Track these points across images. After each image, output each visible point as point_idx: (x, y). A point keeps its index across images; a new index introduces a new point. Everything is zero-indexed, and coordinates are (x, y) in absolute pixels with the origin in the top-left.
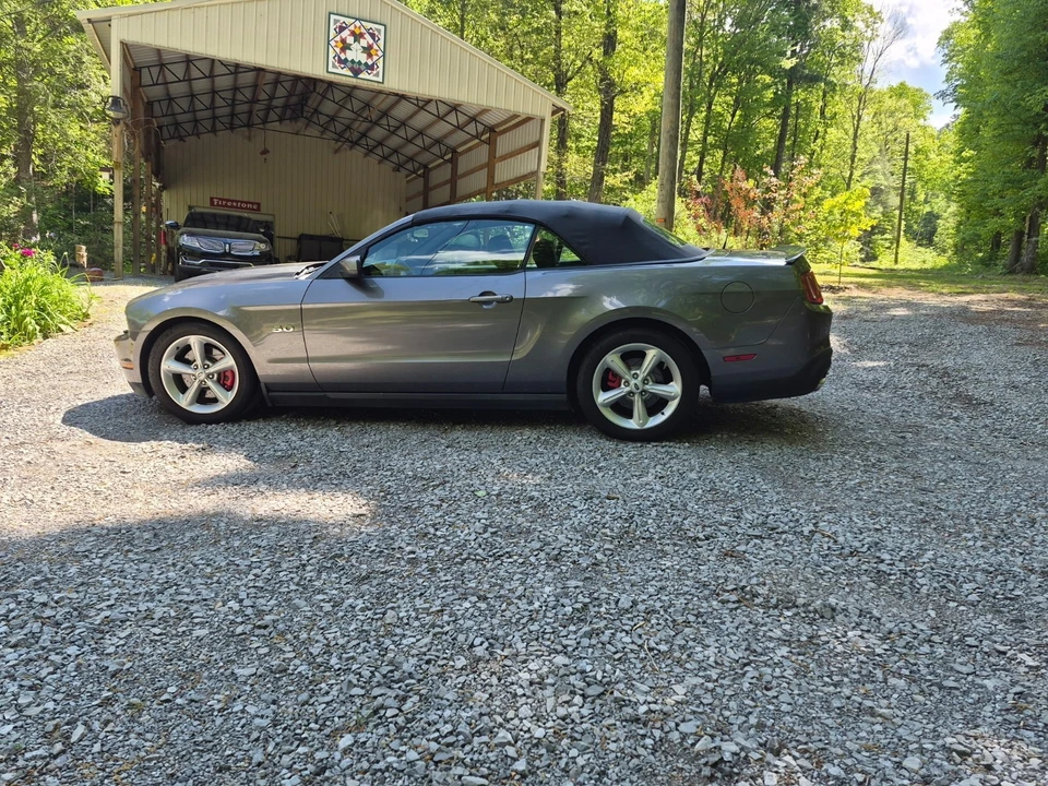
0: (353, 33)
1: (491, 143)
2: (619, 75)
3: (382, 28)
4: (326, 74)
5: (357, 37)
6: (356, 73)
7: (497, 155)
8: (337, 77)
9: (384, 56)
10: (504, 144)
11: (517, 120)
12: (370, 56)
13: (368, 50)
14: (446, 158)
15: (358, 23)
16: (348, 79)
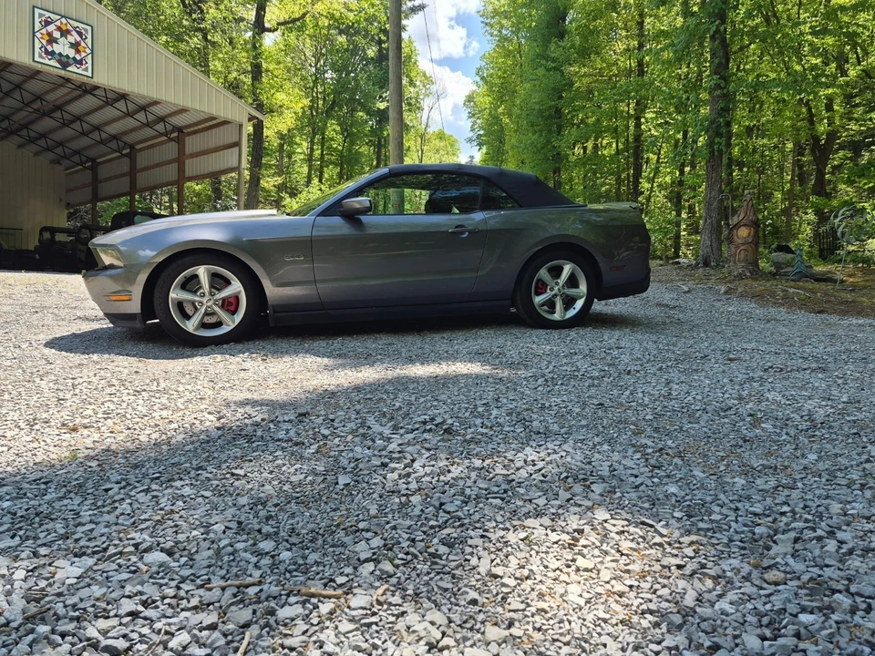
0: (59, 29)
1: (180, 141)
2: (267, 98)
3: (89, 28)
4: (32, 63)
5: (65, 33)
6: (65, 65)
7: (187, 153)
8: (44, 66)
9: (92, 53)
10: (192, 144)
11: (214, 122)
12: (78, 51)
13: (75, 46)
14: (124, 152)
15: (64, 20)
16: (56, 70)
